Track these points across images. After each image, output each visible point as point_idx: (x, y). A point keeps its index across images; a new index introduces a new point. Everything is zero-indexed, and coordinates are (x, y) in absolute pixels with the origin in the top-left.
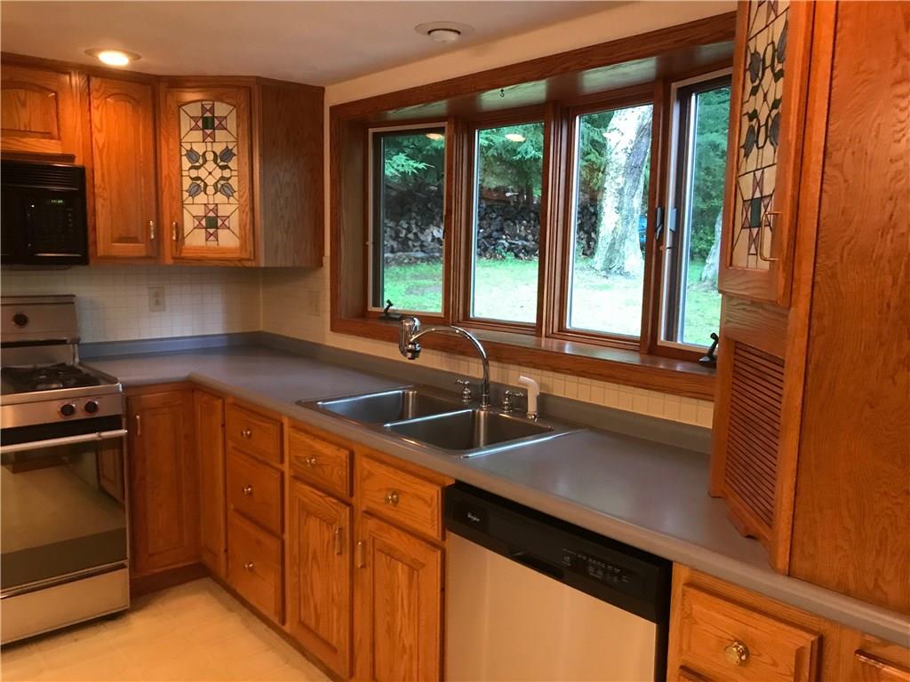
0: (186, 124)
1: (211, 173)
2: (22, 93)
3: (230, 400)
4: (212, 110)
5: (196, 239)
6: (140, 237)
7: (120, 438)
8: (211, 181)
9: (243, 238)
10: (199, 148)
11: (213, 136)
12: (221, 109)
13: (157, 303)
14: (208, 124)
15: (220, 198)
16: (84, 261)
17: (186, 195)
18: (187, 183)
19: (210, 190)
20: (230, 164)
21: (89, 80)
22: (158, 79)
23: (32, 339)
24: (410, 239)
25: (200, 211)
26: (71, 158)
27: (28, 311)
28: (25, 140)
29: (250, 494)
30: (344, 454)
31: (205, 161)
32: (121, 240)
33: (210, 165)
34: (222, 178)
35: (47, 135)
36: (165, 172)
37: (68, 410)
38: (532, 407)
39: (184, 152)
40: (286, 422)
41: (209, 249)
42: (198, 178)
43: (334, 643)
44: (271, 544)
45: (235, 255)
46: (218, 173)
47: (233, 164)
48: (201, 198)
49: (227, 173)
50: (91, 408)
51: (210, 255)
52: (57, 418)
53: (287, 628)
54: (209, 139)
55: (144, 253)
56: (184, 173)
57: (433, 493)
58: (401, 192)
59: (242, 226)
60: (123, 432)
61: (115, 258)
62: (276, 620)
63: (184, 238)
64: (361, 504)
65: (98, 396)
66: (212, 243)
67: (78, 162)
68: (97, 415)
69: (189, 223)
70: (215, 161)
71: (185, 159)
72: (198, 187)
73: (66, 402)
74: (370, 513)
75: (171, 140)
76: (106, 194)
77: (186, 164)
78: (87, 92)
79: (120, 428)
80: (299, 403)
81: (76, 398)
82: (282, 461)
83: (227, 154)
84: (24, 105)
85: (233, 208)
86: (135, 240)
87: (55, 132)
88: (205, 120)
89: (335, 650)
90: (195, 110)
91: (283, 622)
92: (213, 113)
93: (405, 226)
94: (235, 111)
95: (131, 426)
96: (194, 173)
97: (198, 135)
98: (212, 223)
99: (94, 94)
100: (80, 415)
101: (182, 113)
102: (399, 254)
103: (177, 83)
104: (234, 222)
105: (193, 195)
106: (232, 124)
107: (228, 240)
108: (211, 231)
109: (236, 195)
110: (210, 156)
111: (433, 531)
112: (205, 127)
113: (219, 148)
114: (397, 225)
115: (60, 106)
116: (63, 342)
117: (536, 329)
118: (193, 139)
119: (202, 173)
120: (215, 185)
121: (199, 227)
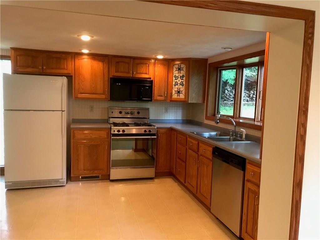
0: (175, 69)
1: (179, 81)
2: (142, 65)
3: (178, 132)
4: (180, 66)
5: (175, 96)
6: (163, 96)
7: (155, 138)
8: (179, 83)
9: (185, 96)
10: (177, 75)
11: (180, 72)
12: (183, 66)
13: (167, 111)
14: (179, 69)
15: (181, 86)
16: (151, 100)
17: (173, 86)
18: (174, 83)
19: (179, 85)
20: (184, 79)
21: (155, 61)
22: (170, 59)
23: (140, 117)
24: (254, 97)
25: (176, 90)
26: (150, 78)
27: (140, 111)
28: (142, 75)
29: (180, 153)
30: (197, 142)
31: (178, 78)
32: (159, 96)
33: (179, 79)
34: (182, 82)
35: (146, 73)
36: (169, 80)
37: (145, 131)
38: (244, 136)
39: (174, 76)
40: (188, 136)
41: (178, 98)
42: (176, 82)
43: (193, 186)
44: (183, 164)
45: (183, 100)
46: (181, 81)
47: (184, 78)
48: (177, 86)
49: (183, 81)
50: (150, 131)
51: (178, 100)
52: (143, 133)
53: (186, 185)
54: (179, 73)
55: (163, 99)
56: (173, 81)
57: (211, 149)
58: (252, 82)
59: (185, 93)
60: (156, 137)
61: (157, 100)
62: (183, 182)
63: (172, 96)
64: (200, 153)
65: (151, 129)
66: (179, 97)
67: (152, 79)
68: (151, 133)
69: (174, 92)
70: (180, 78)
71: (174, 77)
72: (176, 84)
73: (145, 129)
74: (201, 155)
75: (171, 73)
76: (156, 86)
77: (174, 79)
78: (155, 64)
79: (155, 136)
80: (190, 132)
81: (147, 129)
82: (186, 145)
83: (183, 76)
84: (142, 67)
85: (183, 89)
86: (162, 96)
87: (148, 73)
88: (179, 68)
89: (193, 187)
90: (177, 66)
91: (185, 183)
92: (180, 67)
93: (253, 93)
94: (185, 66)
95: (158, 136)
96: (175, 81)
97: (177, 72)
98: (179, 92)
99: (156, 64)
100: (148, 133)
101: (174, 67)
102: (250, 102)
103: (173, 60)
104: (184, 92)
105: (175, 86)
106: (184, 69)
107: (182, 96)
108: (178, 94)
109: (184, 86)
110: (179, 77)
111: (211, 158)
112: (179, 70)
113: (181, 75)
114: (249, 93)
115: (149, 67)
116: (146, 118)
117: (254, 120)
118: (176, 73)
119: (177, 81)
120: (180, 84)
121: (176, 93)
